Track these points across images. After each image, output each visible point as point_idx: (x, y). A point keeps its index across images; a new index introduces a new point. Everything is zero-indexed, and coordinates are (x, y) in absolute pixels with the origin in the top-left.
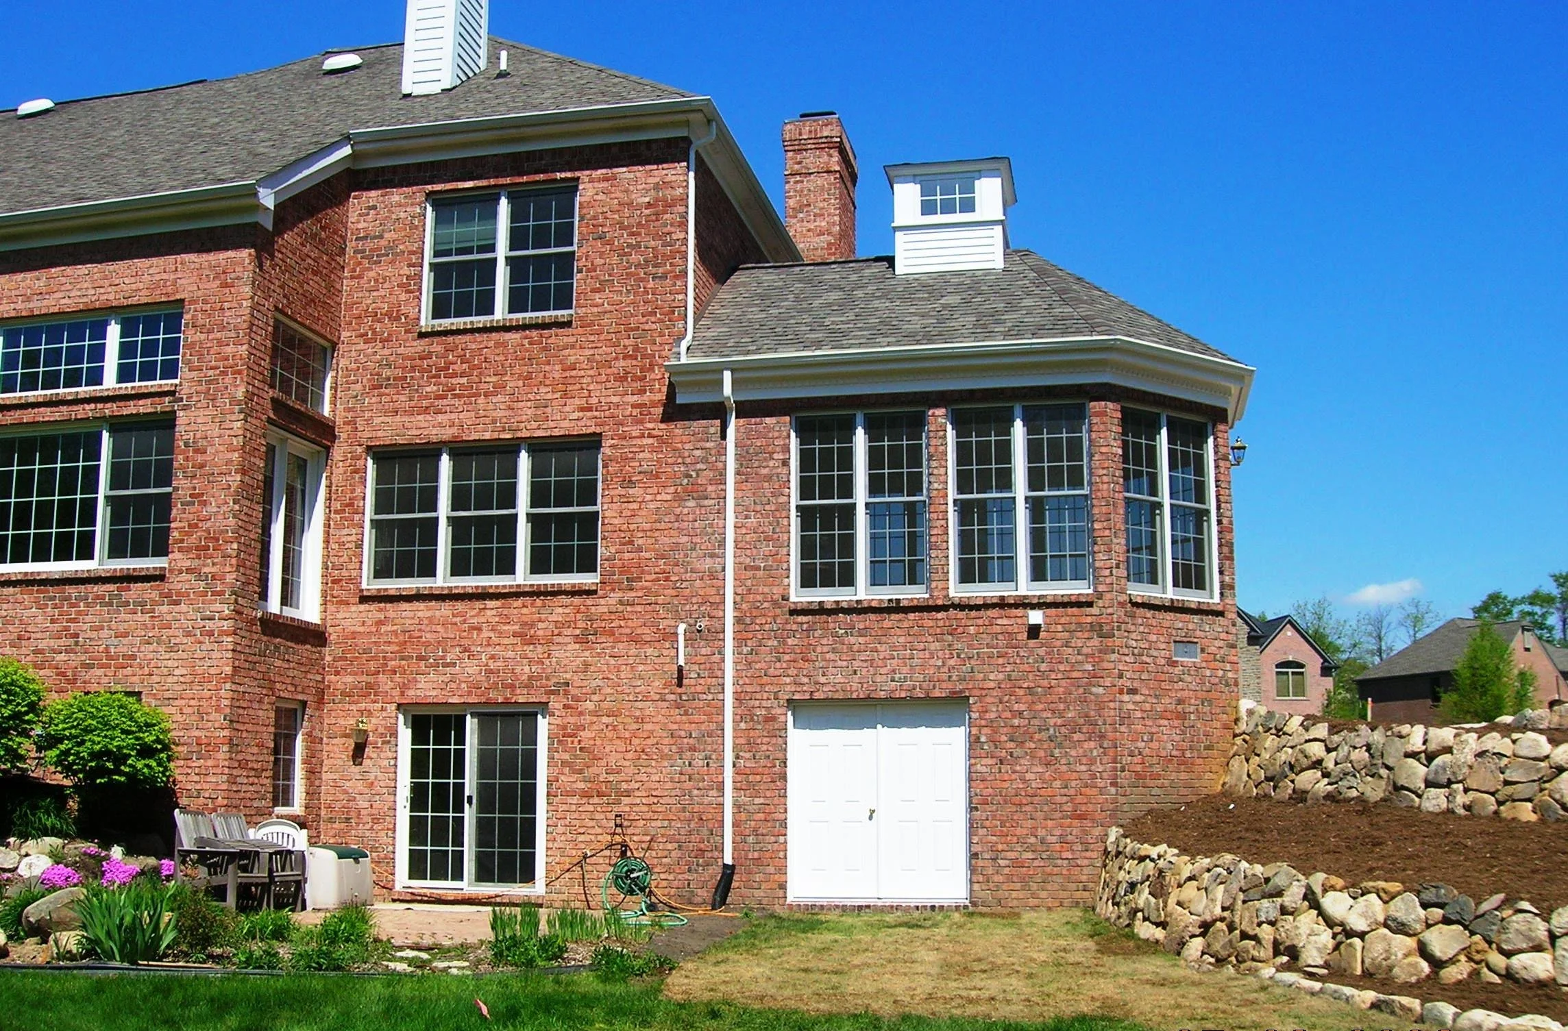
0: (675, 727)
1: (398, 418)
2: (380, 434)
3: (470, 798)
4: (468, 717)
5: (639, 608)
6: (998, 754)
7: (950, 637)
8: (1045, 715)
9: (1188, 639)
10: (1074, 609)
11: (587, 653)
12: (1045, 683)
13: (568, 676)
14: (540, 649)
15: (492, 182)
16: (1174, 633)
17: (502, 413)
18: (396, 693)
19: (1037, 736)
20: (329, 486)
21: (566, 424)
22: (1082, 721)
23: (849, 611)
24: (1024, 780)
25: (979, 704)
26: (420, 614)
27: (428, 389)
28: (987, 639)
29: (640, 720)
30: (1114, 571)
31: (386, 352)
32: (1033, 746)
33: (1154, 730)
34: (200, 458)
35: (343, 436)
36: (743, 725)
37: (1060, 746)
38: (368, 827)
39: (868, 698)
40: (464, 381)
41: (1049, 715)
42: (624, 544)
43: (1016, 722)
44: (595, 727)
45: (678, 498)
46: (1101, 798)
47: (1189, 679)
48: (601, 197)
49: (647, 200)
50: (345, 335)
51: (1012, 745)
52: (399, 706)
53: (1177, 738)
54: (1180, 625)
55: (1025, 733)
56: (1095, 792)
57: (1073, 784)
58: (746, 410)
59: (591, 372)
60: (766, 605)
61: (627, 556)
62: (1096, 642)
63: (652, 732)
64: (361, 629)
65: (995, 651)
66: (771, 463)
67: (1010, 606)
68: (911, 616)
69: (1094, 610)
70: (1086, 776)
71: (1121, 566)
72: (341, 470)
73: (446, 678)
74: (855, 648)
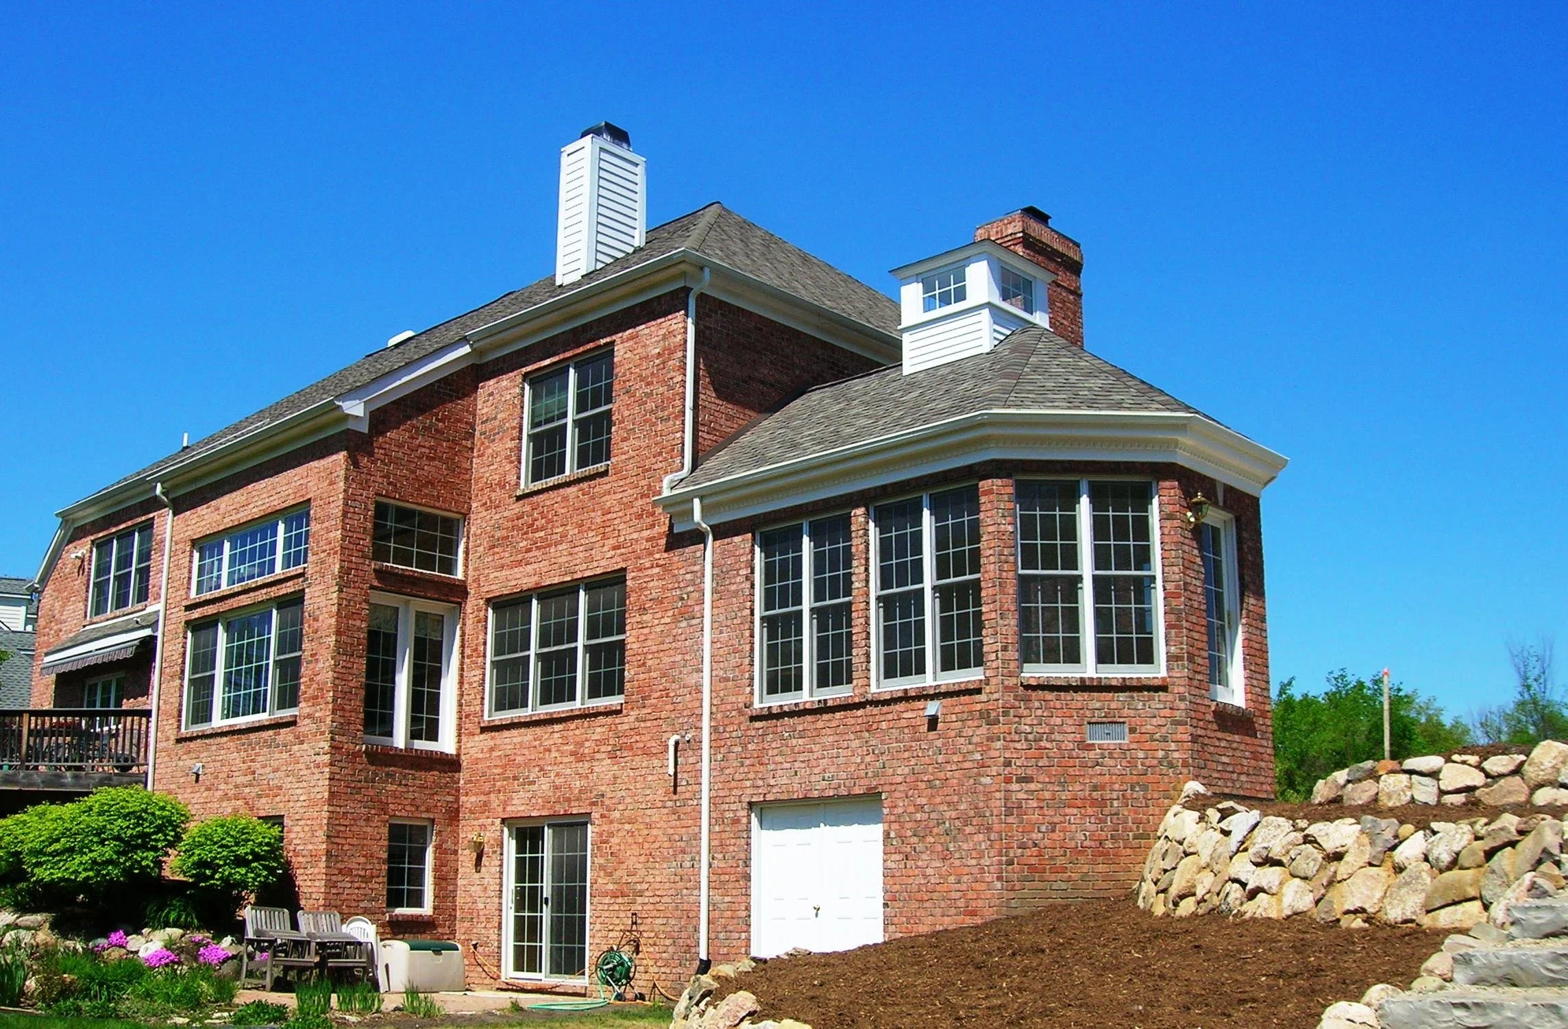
0: (671, 831)
1: (504, 573)
2: (493, 587)
3: (547, 899)
4: (546, 828)
5: (649, 724)
6: (904, 850)
7: (867, 734)
8: (942, 808)
9: (1110, 720)
10: (967, 697)
11: (615, 767)
12: (942, 775)
13: (603, 788)
14: (587, 765)
15: (562, 356)
16: (1088, 713)
17: (564, 559)
18: (500, 809)
19: (935, 831)
20: (463, 635)
21: (603, 563)
22: (972, 813)
23: (791, 714)
24: (925, 876)
25: (889, 800)
26: (515, 740)
27: (521, 545)
28: (895, 732)
29: (649, 826)
30: (1000, 655)
31: (498, 516)
32: (932, 840)
33: (1056, 820)
34: (316, 625)
35: (472, 592)
36: (717, 828)
37: (955, 839)
38: (483, 925)
39: (805, 798)
40: (542, 534)
41: (946, 809)
42: (639, 666)
43: (918, 816)
44: (620, 834)
45: (675, 621)
46: (988, 894)
47: (1112, 762)
48: (629, 355)
49: (657, 351)
50: (474, 505)
51: (915, 839)
52: (503, 821)
53: (1093, 827)
54: (1098, 705)
55: (926, 827)
56: (983, 886)
57: (965, 878)
58: (722, 532)
59: (620, 514)
60: (734, 713)
61: (642, 676)
62: (984, 730)
63: (656, 837)
64: (481, 756)
65: (902, 745)
66: (738, 580)
67: (915, 698)
68: (838, 715)
69: (983, 697)
70: (975, 870)
71: (1010, 648)
72: (471, 621)
73: (529, 795)
74: (796, 750)
